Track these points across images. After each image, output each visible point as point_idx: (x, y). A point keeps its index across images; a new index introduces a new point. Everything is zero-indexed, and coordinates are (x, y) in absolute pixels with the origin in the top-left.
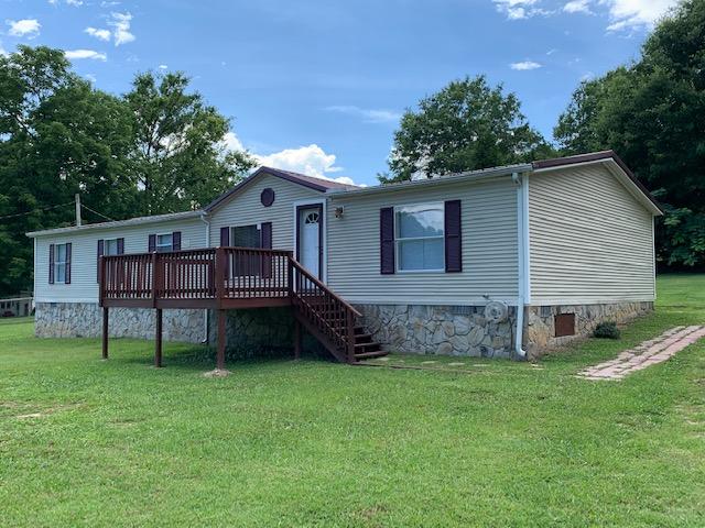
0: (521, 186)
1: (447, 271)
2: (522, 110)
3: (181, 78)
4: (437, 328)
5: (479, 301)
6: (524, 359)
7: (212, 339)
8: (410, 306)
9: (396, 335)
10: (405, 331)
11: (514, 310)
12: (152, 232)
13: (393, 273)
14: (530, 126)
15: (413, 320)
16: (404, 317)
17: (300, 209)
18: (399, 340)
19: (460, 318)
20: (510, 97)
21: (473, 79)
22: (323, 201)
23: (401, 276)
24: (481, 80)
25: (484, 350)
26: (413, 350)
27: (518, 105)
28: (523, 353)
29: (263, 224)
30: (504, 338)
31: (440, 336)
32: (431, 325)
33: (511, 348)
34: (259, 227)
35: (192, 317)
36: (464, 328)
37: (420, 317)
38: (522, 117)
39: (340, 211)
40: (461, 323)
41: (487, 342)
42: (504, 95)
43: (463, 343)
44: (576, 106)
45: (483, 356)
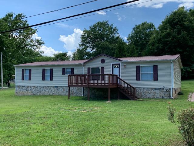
0: (172, 63)
1: (154, 80)
2: (118, 32)
3: (22, 15)
4: (151, 92)
5: (162, 87)
6: (172, 99)
7: (85, 95)
8: (144, 88)
9: (140, 94)
10: (143, 93)
11: (170, 89)
12: (64, 68)
13: (140, 80)
14: (120, 37)
15: (145, 91)
16: (142, 90)
17: (113, 65)
18: (141, 95)
19: (157, 90)
20: (115, 28)
21: (105, 21)
22: (120, 63)
23: (141, 81)
24: (107, 22)
25: (163, 97)
26: (145, 97)
27: (117, 30)
28: (172, 97)
29: (101, 68)
30: (167, 95)
31: (152, 94)
32: (150, 92)
33: (169, 97)
34: (100, 68)
35: (78, 89)
36: (158, 93)
37: (147, 90)
38: (118, 34)
39: (125, 65)
40: (157, 91)
41: (164, 95)
42: (114, 27)
43: (158, 96)
44: (133, 32)
45: (163, 98)
